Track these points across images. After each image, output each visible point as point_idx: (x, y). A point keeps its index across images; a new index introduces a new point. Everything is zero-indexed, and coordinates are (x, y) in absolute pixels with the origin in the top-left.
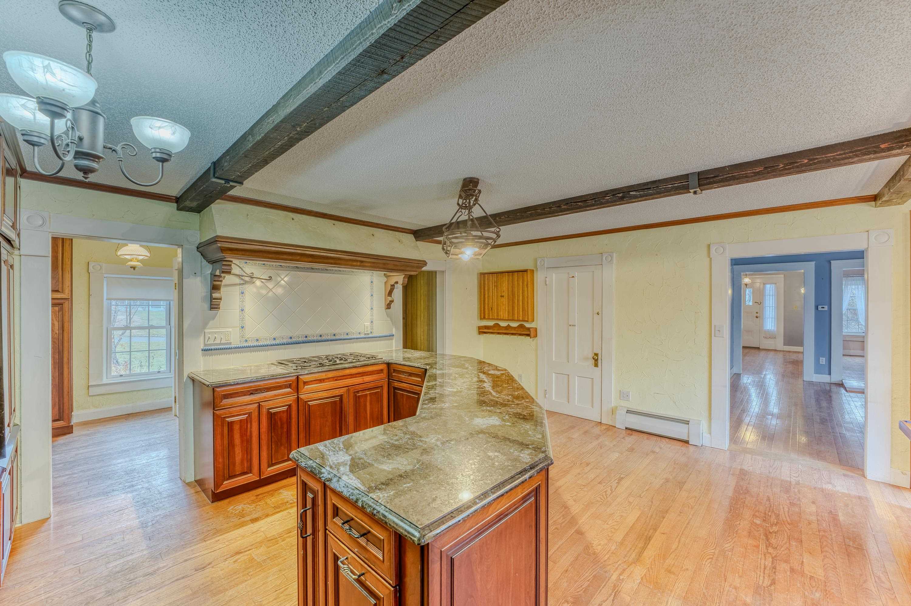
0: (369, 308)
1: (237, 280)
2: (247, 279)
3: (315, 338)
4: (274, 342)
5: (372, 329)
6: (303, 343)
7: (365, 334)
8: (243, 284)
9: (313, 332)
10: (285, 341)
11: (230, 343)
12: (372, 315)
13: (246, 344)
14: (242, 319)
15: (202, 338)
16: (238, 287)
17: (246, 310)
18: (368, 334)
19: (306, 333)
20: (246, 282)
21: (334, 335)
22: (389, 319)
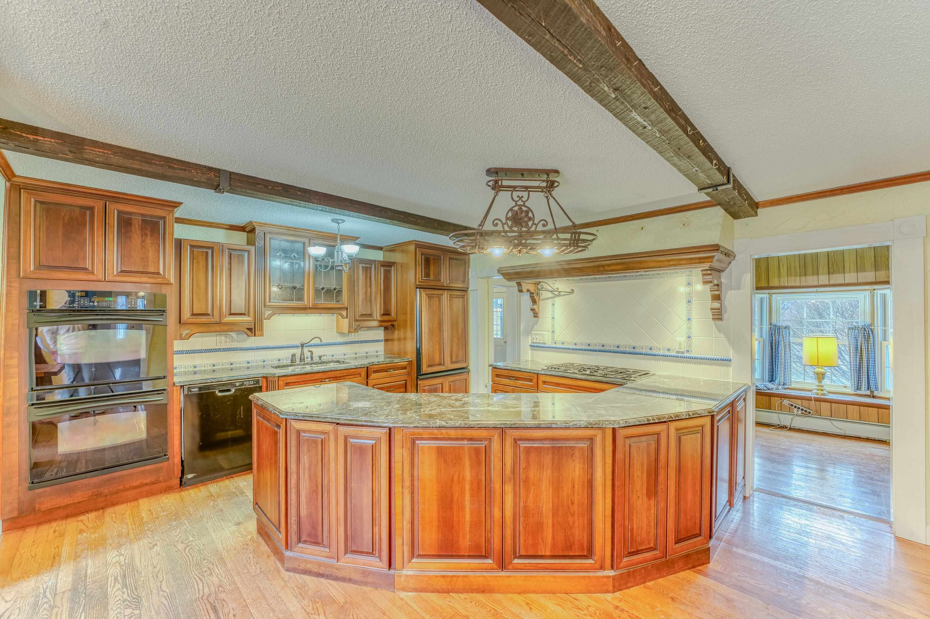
0: (685, 318)
1: (550, 295)
2: (556, 293)
3: (612, 348)
4: (575, 347)
5: (690, 346)
6: (599, 351)
7: (678, 352)
8: (554, 297)
9: (610, 341)
10: (584, 347)
11: (545, 343)
12: (690, 328)
13: (555, 346)
14: (553, 326)
15: (530, 338)
16: (551, 300)
17: (556, 318)
18: (683, 353)
19: (603, 342)
20: (556, 296)
21: (634, 348)
22: (722, 335)
